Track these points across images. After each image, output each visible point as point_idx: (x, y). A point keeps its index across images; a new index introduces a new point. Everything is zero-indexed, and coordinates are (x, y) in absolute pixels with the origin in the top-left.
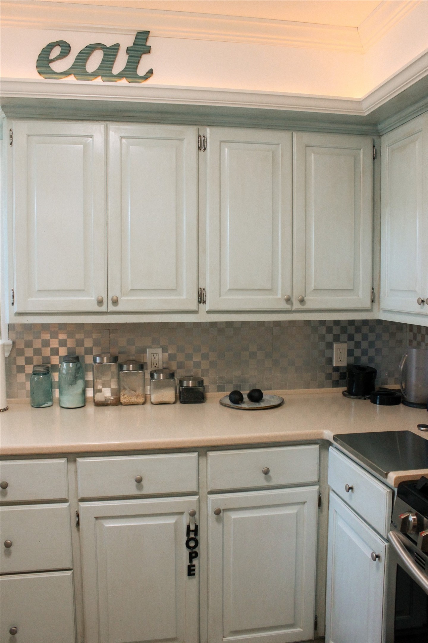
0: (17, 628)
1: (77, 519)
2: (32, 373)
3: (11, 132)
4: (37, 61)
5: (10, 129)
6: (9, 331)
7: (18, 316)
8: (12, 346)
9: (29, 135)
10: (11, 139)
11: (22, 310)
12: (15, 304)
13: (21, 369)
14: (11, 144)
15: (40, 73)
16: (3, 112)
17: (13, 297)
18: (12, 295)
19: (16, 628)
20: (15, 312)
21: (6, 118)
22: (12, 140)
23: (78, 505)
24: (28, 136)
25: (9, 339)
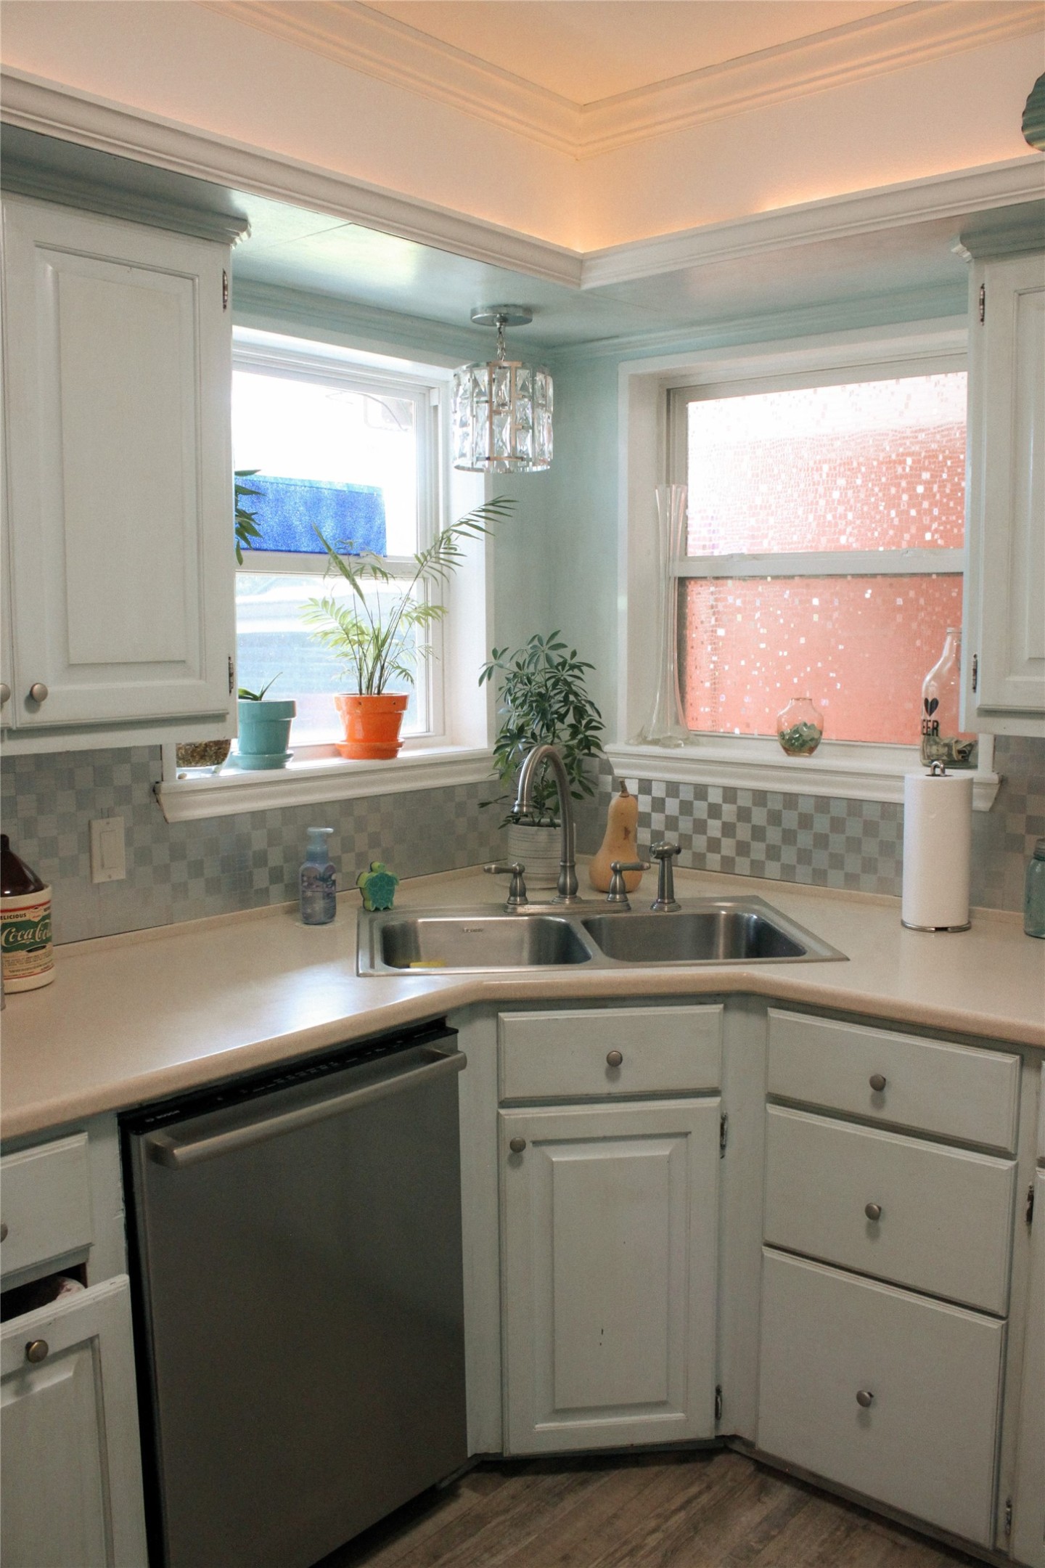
0: (873, 1399)
1: (1028, 1206)
2: (1032, 855)
3: (982, 293)
4: (1024, 113)
5: (981, 285)
6: (994, 752)
7: (985, 716)
8: (998, 786)
9: (1021, 292)
10: (982, 307)
11: (991, 703)
12: (978, 688)
13: (1015, 843)
14: (982, 320)
15: (1030, 141)
16: (965, 248)
17: (975, 671)
18: (972, 668)
19: (871, 1395)
20: (977, 706)
21: (973, 260)
22: (984, 309)
23: (1035, 1174)
24: (1020, 295)
25: (993, 771)
